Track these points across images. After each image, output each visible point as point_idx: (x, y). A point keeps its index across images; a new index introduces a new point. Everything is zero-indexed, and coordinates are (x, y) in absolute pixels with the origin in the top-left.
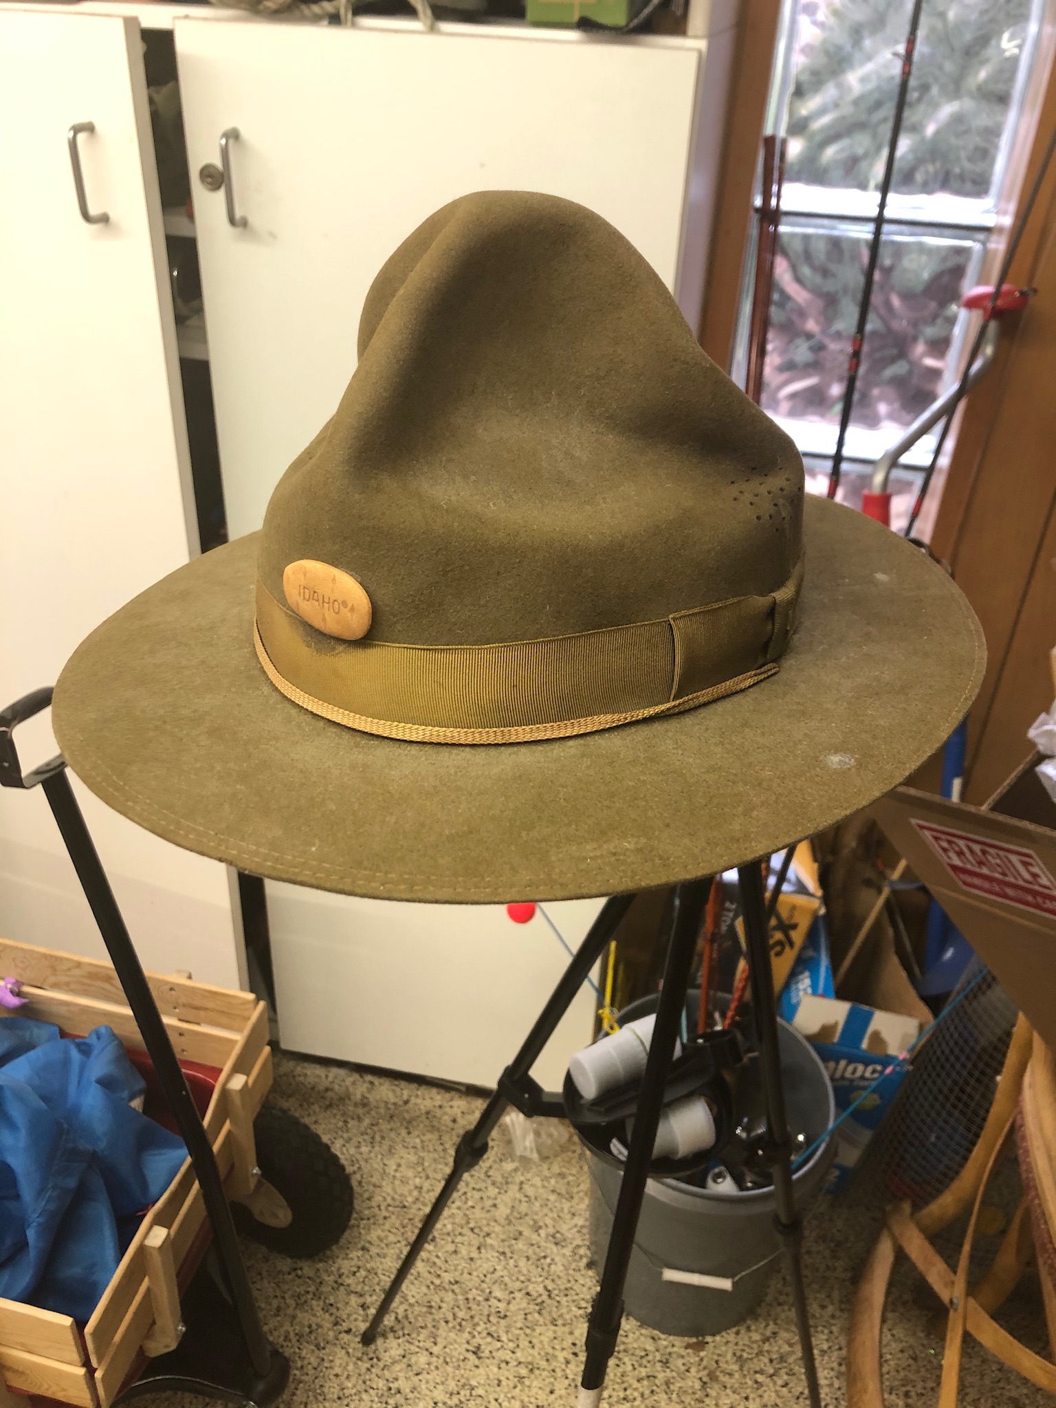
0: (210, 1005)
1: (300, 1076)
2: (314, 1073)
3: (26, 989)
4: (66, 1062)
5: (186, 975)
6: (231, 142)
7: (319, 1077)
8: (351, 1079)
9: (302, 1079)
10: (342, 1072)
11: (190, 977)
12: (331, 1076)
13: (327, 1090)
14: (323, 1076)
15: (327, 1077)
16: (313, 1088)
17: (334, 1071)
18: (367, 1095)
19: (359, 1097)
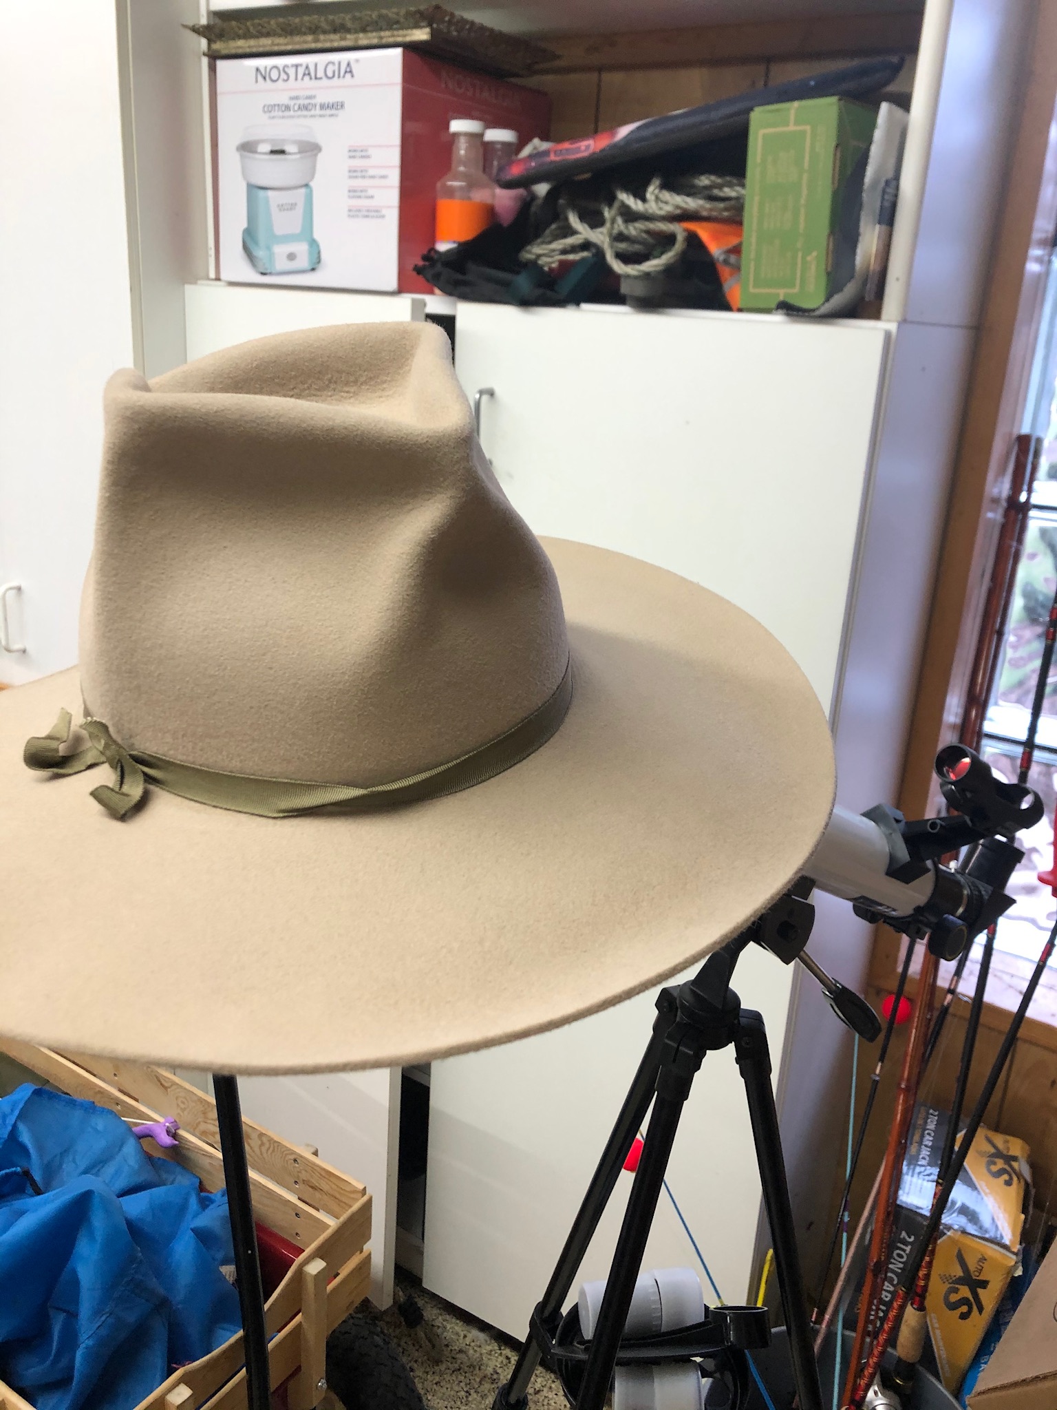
0: (325, 1187)
1: (439, 1327)
2: (453, 1329)
3: (182, 1132)
4: (183, 1208)
5: (313, 1150)
6: (485, 398)
7: (457, 1334)
8: (489, 1348)
9: (439, 1331)
10: (482, 1336)
11: (316, 1153)
12: (470, 1336)
13: (461, 1351)
14: (462, 1334)
15: (465, 1336)
16: (447, 1346)
17: (475, 1333)
18: (499, 1371)
19: (490, 1370)
